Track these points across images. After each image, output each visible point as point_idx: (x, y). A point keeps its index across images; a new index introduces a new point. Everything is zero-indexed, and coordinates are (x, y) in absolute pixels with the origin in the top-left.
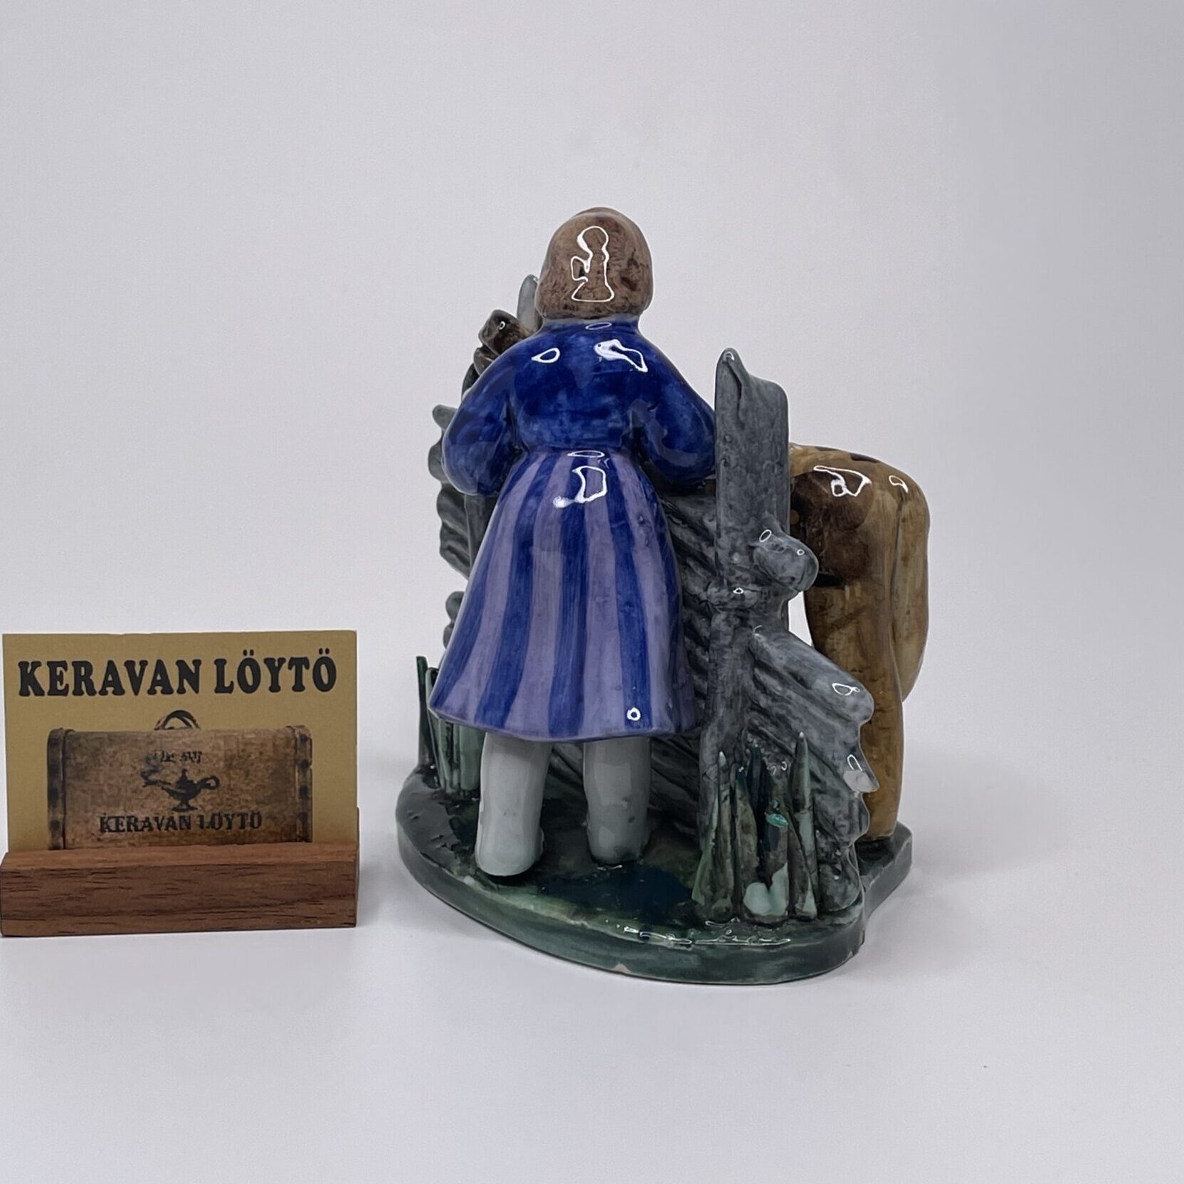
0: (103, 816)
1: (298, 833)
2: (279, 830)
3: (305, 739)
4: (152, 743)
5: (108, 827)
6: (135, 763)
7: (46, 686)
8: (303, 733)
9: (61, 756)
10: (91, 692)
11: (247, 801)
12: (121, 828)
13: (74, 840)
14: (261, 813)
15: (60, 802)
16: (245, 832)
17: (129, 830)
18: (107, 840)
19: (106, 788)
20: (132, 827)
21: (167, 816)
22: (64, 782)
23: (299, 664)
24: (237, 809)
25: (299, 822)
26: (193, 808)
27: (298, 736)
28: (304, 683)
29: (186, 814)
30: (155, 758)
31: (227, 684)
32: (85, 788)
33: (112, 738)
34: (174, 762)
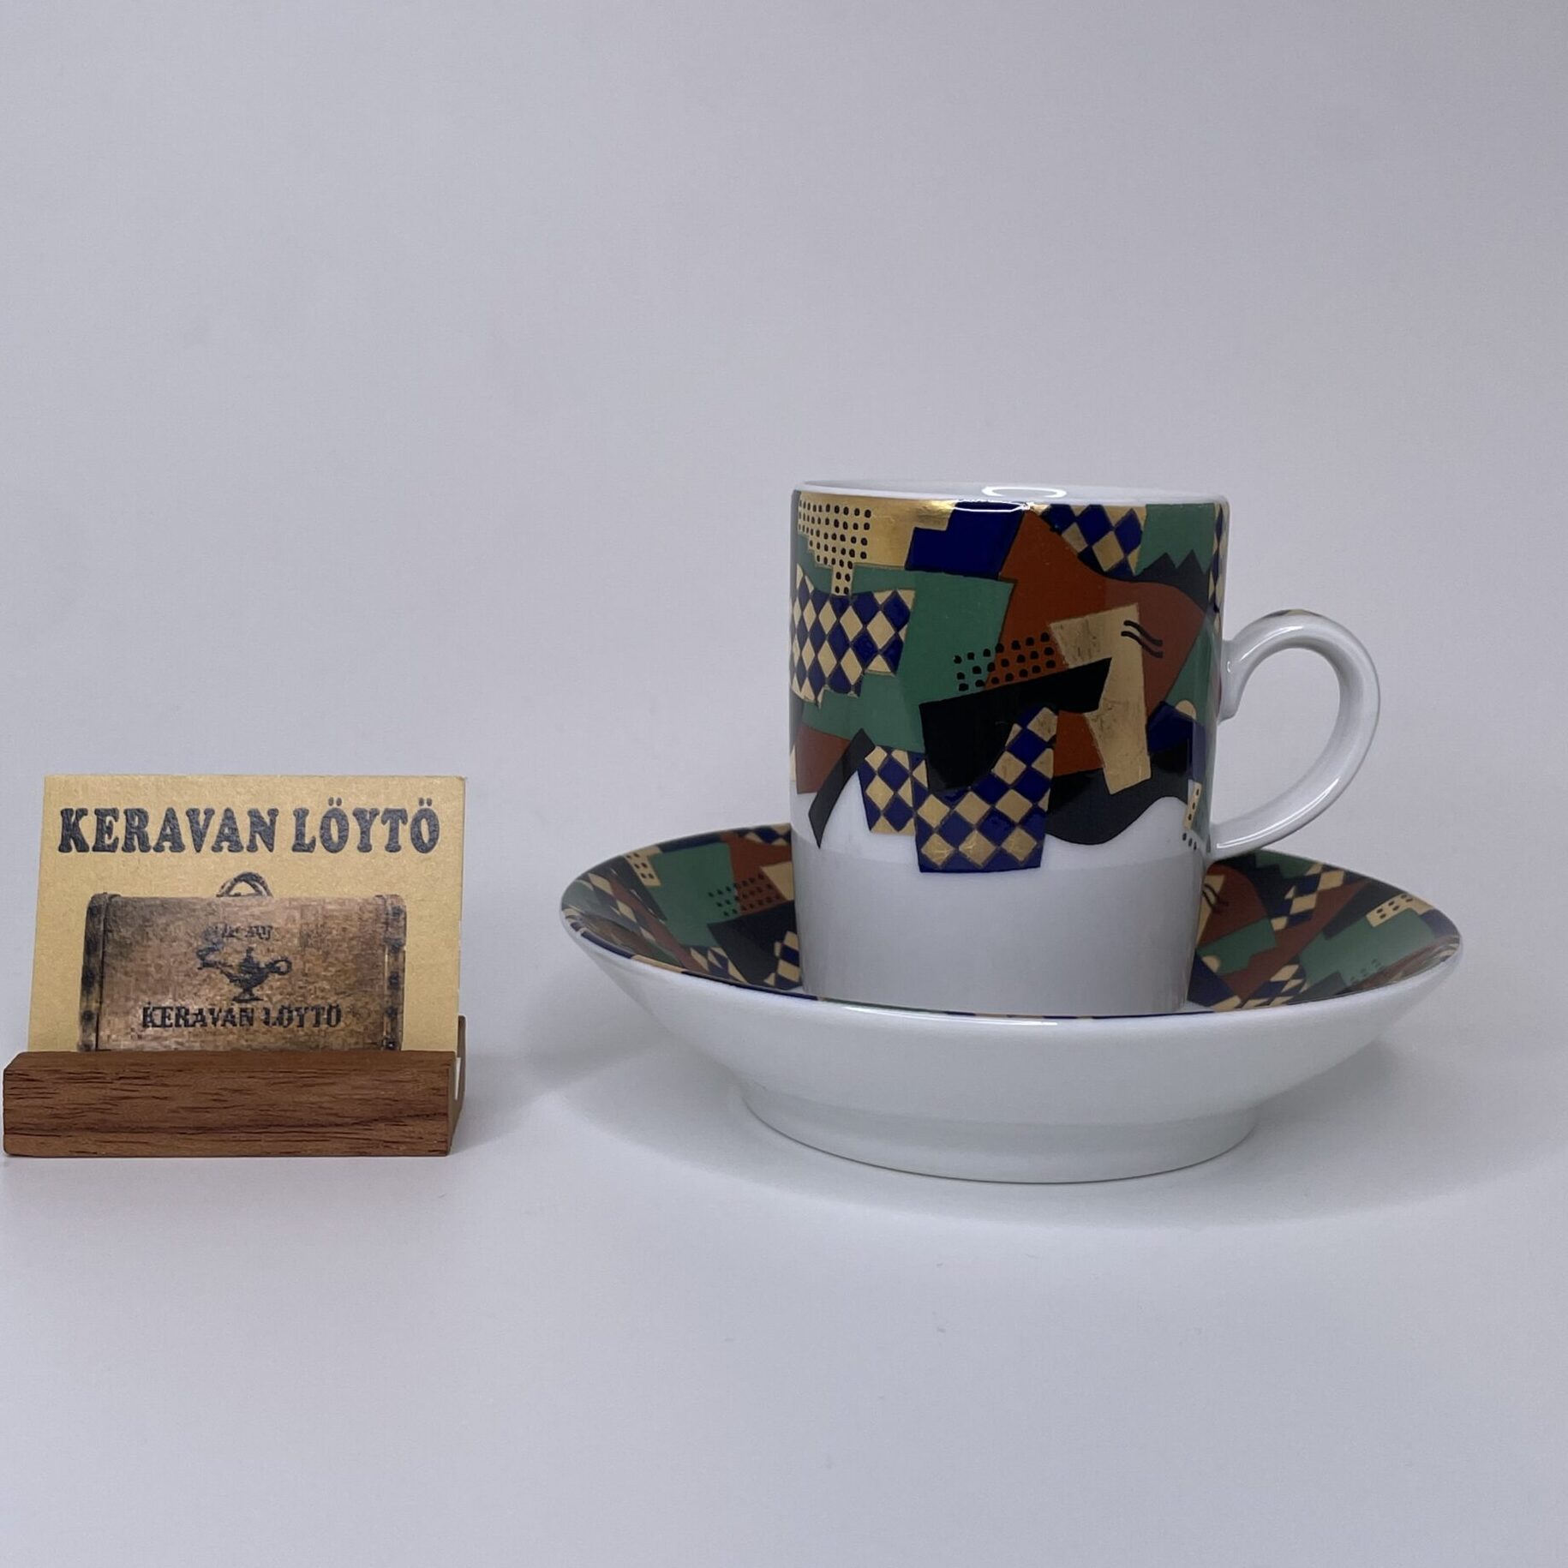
0: (147, 1006)
1: (385, 1034)
2: (362, 1030)
3: (398, 912)
4: (213, 913)
5: (152, 1021)
6: (191, 937)
7: (91, 842)
8: (396, 904)
9: (102, 929)
10: (145, 847)
11: (323, 990)
12: (167, 1020)
13: (109, 1037)
14: (340, 1007)
15: (97, 986)
16: (319, 1031)
17: (178, 1025)
18: (150, 1038)
19: (152, 969)
20: (181, 1022)
21: (225, 1008)
22: (103, 962)
23: (395, 817)
24: (311, 1001)
25: (386, 1019)
26: (257, 999)
27: (390, 908)
28: (401, 841)
29: (249, 1006)
30: (216, 932)
31: (307, 841)
32: (128, 969)
33: (165, 906)
34: (239, 939)
